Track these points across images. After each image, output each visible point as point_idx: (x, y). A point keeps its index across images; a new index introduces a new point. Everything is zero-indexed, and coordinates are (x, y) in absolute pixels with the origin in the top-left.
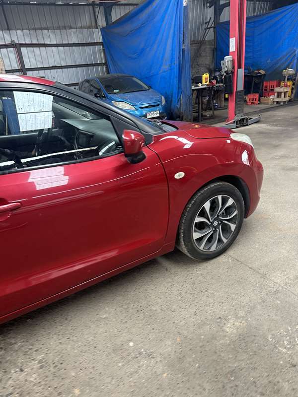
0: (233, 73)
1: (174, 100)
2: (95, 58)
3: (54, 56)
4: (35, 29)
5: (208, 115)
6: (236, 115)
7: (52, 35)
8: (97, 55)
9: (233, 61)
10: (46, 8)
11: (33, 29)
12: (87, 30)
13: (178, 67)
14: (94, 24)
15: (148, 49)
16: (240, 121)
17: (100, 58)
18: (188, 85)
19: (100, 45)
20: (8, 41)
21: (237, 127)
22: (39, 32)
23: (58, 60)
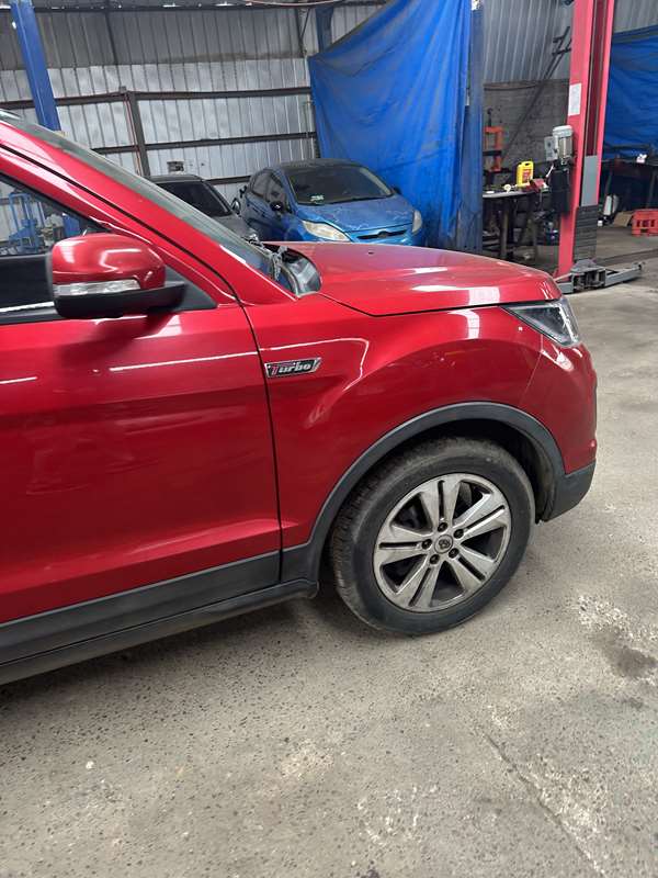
0: (572, 165)
1: (445, 220)
2: (293, 121)
3: (206, 119)
4: (169, 61)
5: (527, 257)
6: (575, 262)
7: (204, 73)
8: (297, 114)
9: (574, 137)
10: (196, 16)
11: (165, 62)
12: (278, 61)
13: (454, 146)
14: (295, 48)
15: (396, 105)
16: (584, 277)
17: (304, 122)
18: (474, 187)
19: (306, 93)
20: (114, 89)
21: (575, 291)
22: (177, 67)
23: (213, 127)
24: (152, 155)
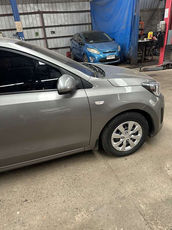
0: (165, 33)
1: (127, 48)
2: (85, 20)
3: (62, 19)
4: (52, 3)
5: (150, 59)
6: (164, 61)
7: (61, 6)
8: (86, 18)
9: (166, 24)
12: (82, 2)
13: (130, 27)
15: (115, 15)
16: (166, 65)
17: (88, 20)
18: (136, 39)
19: (89, 12)
20: (36, 10)
21: (164, 69)
22: (54, 4)
23: (63, 21)
24: (47, 29)
